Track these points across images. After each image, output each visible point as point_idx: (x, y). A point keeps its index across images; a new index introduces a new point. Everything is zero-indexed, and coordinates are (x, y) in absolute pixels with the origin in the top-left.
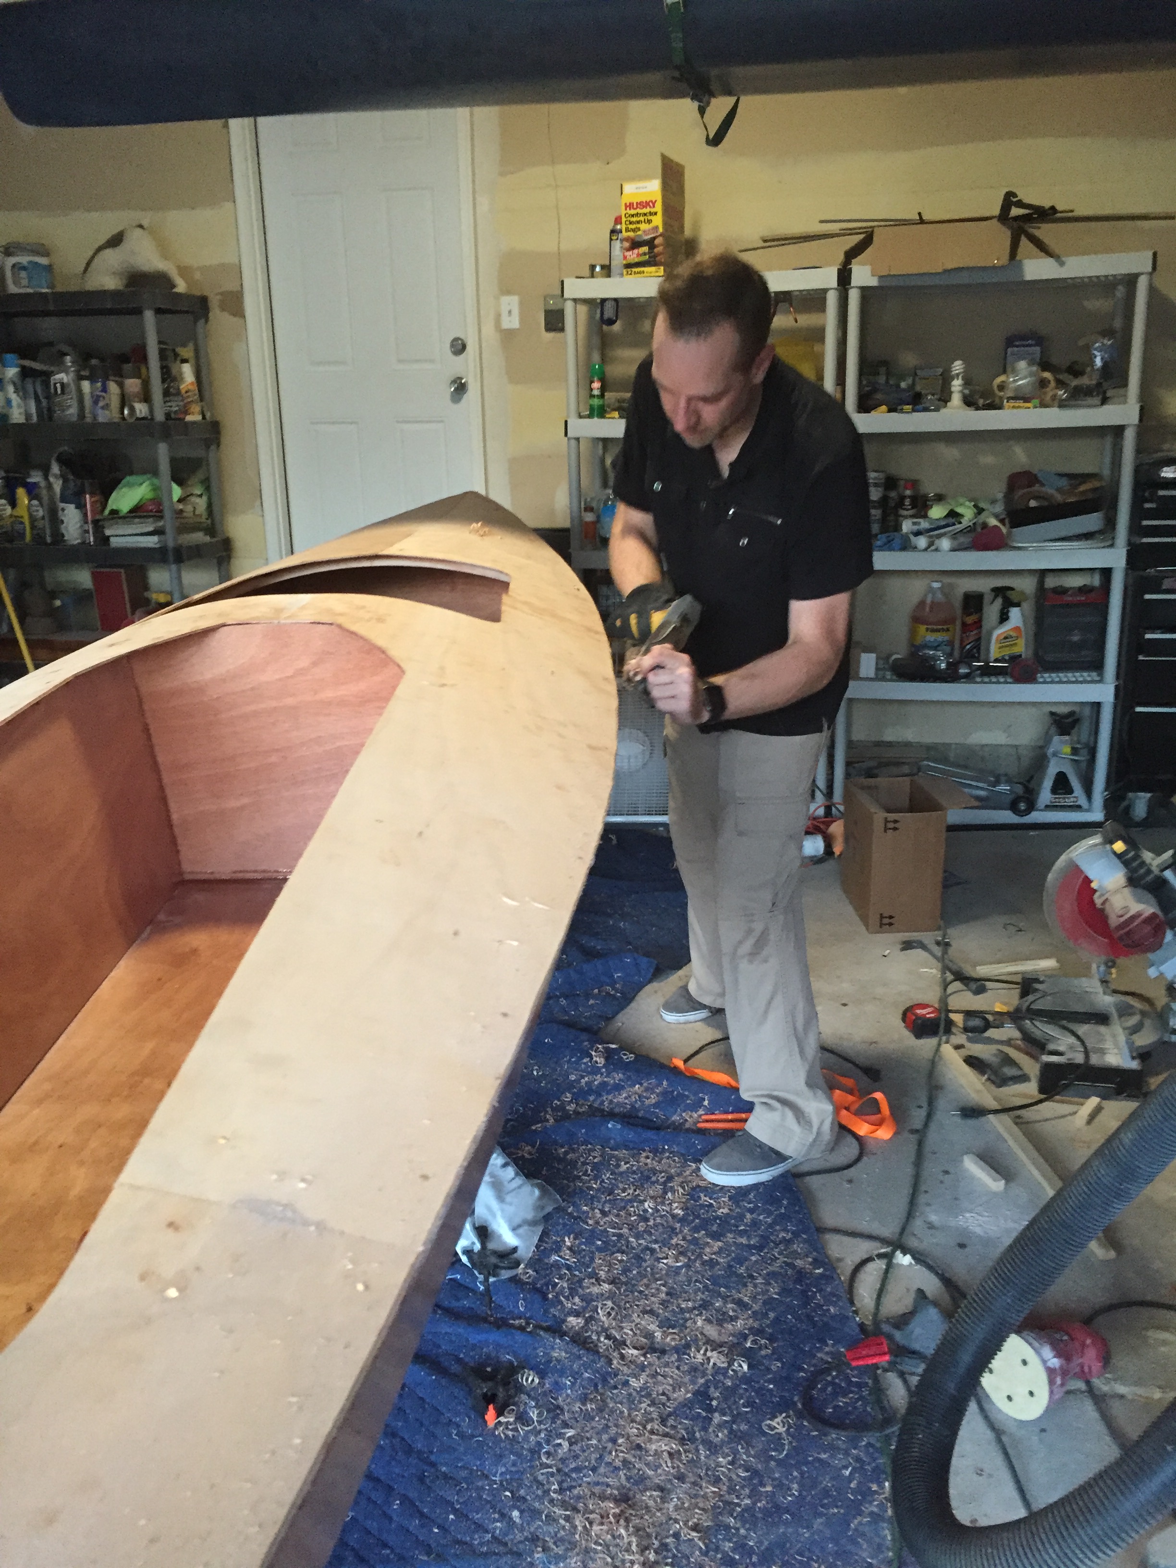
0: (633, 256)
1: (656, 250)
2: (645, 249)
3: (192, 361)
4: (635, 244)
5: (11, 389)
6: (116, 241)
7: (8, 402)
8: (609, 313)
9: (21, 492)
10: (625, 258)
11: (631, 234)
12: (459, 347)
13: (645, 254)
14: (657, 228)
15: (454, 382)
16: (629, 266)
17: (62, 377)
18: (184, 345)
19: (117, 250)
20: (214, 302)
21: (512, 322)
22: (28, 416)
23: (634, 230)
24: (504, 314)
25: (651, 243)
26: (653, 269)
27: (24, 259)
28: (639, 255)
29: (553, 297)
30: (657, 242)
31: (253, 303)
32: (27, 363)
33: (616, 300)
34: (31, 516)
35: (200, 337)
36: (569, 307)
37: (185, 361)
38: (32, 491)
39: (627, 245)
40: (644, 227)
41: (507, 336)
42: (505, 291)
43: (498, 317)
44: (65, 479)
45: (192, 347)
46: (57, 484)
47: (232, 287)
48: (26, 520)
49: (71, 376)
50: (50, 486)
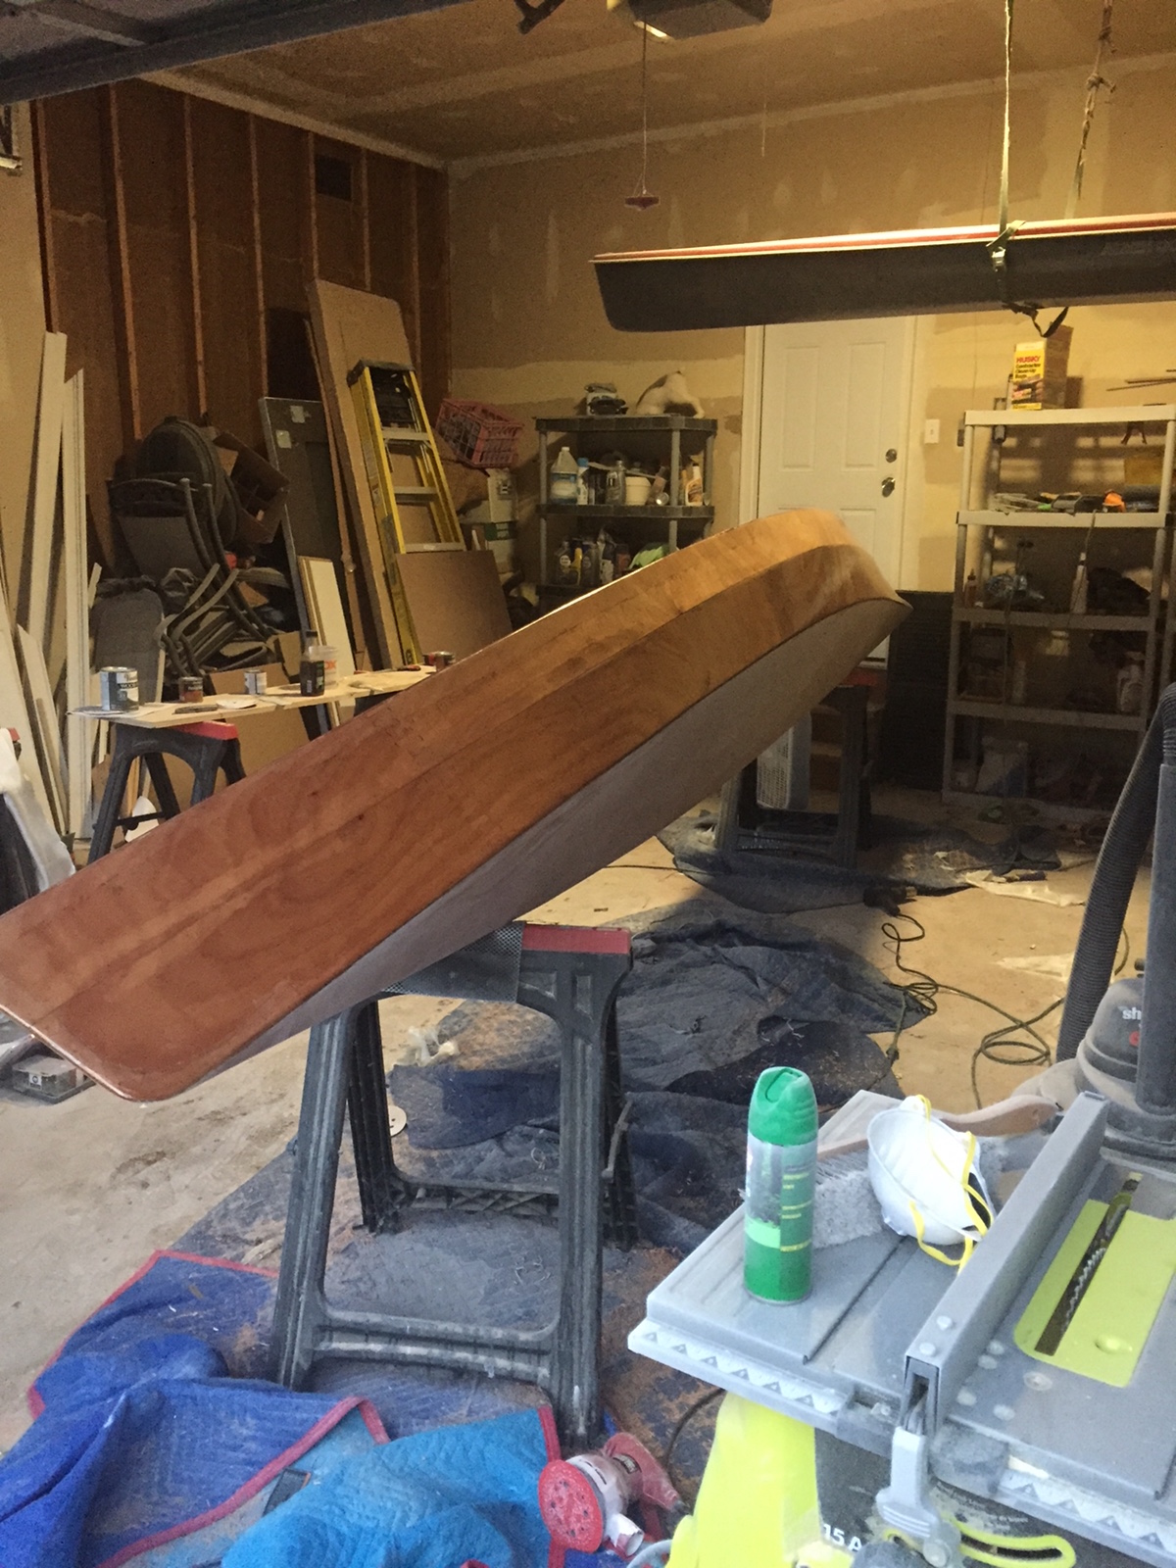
0: (1019, 395)
1: (1037, 391)
2: (1029, 390)
3: (701, 464)
4: (1021, 387)
5: (581, 481)
6: (661, 383)
7: (579, 490)
8: (1000, 434)
9: (579, 551)
10: (1015, 396)
11: (1019, 380)
12: (891, 456)
13: (1028, 394)
14: (1038, 376)
15: (884, 483)
16: (1015, 402)
17: (613, 474)
18: (697, 453)
19: (661, 389)
20: (721, 424)
21: (933, 438)
22: (589, 501)
23: (1023, 377)
24: (928, 433)
25: (1033, 387)
26: (1033, 404)
27: (600, 395)
28: (1024, 394)
30: (1038, 385)
31: (749, 425)
32: (594, 465)
33: (1005, 426)
34: (582, 567)
35: (709, 447)
36: (970, 430)
37: (695, 465)
38: (585, 549)
39: (1016, 387)
40: (1029, 374)
41: (928, 448)
42: (930, 416)
43: (923, 435)
44: (606, 542)
45: (702, 455)
46: (602, 547)
47: (736, 413)
48: (579, 571)
49: (621, 474)
50: (597, 547)
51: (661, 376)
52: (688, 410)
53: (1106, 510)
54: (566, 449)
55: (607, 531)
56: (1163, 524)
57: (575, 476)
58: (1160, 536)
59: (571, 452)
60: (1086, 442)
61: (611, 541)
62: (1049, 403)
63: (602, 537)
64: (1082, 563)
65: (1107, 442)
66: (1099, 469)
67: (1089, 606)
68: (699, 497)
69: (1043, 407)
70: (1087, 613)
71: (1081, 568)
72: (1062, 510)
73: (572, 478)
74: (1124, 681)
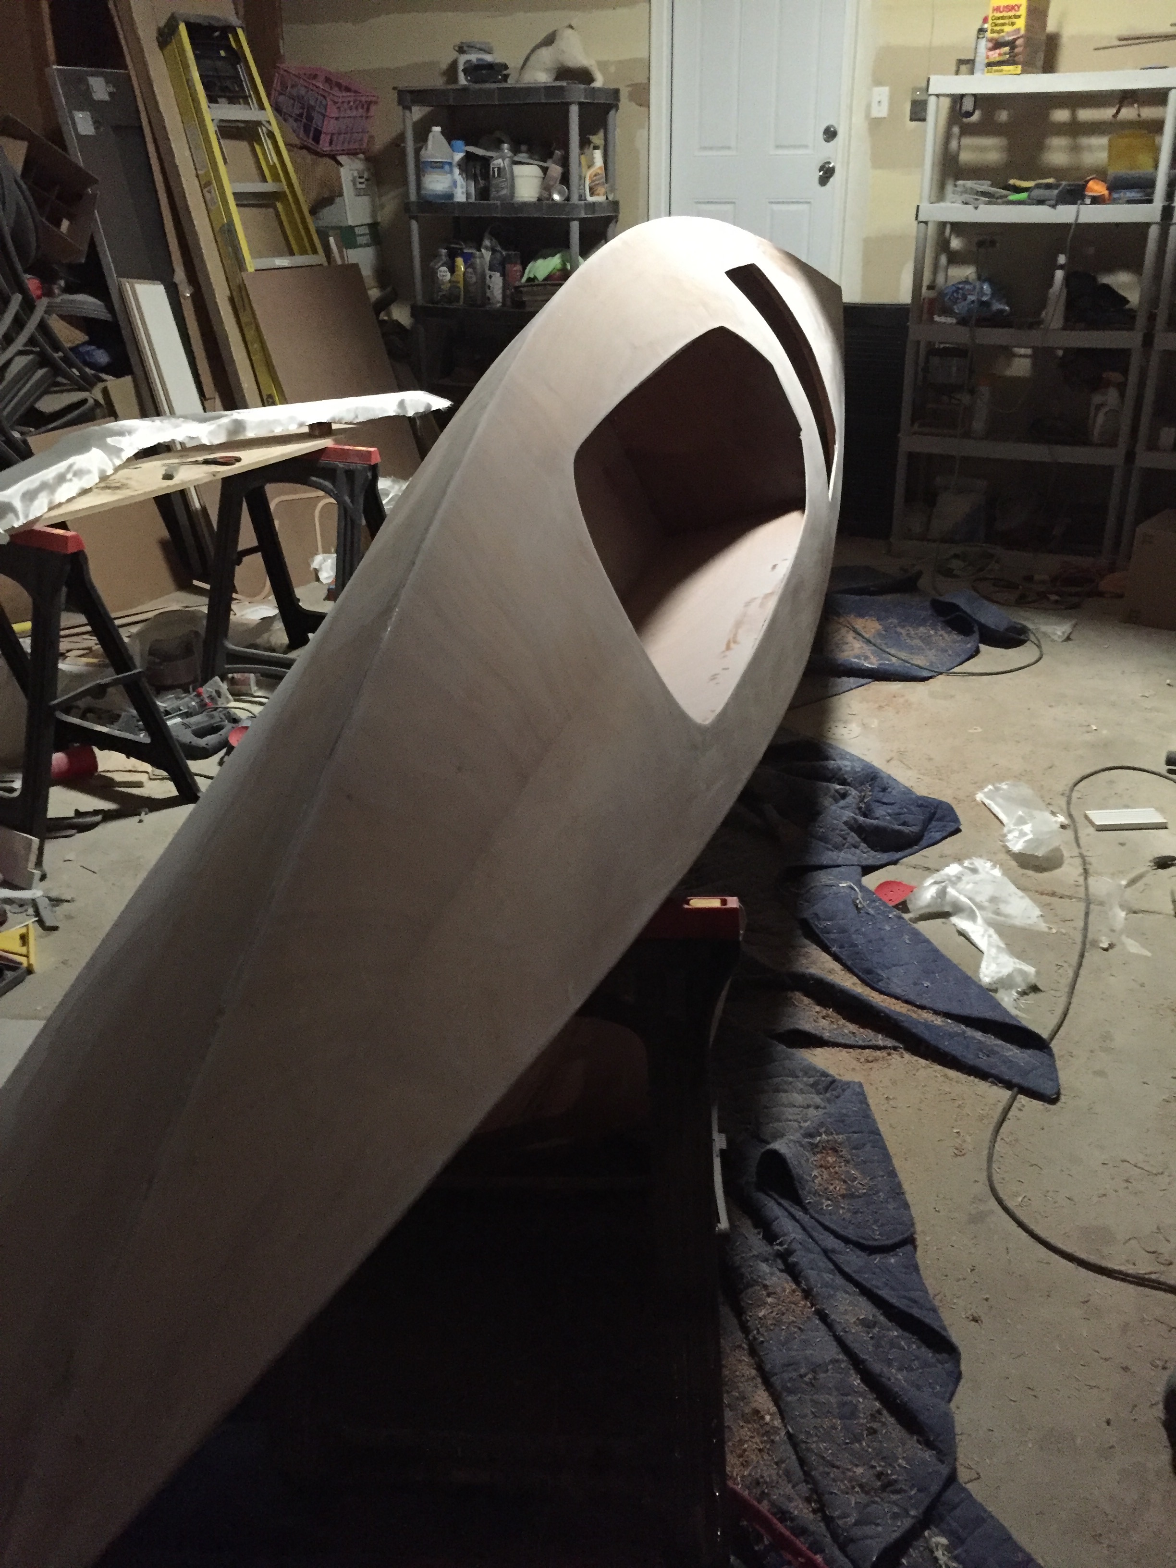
0: (995, 55)
1: (1016, 50)
2: (1007, 49)
3: (602, 147)
4: (997, 45)
5: (457, 171)
6: (549, 40)
7: (455, 183)
8: (968, 105)
9: (460, 261)
10: (988, 57)
11: (995, 35)
12: (830, 134)
13: (1005, 54)
14: (1018, 30)
15: (821, 168)
16: (989, 65)
17: (498, 162)
18: (598, 133)
19: (550, 48)
20: (624, 95)
21: (881, 111)
22: (468, 195)
23: (999, 32)
24: (874, 105)
25: (1012, 44)
26: (1011, 68)
27: (474, 57)
28: (1000, 55)
29: (919, 89)
30: (1018, 42)
31: (657, 96)
32: (472, 149)
33: (975, 95)
34: (465, 280)
35: (610, 124)
36: (932, 101)
37: (595, 148)
38: (467, 258)
39: (990, 45)
40: (1007, 29)
41: (875, 124)
42: (878, 82)
43: (869, 107)
44: (493, 251)
45: (601, 134)
46: (487, 255)
47: (641, 79)
48: (461, 285)
49: (507, 161)
50: (482, 257)
51: (551, 31)
52: (584, 76)
53: (1088, 201)
54: (437, 129)
55: (495, 235)
56: (1157, 218)
57: (450, 164)
58: (1154, 232)
59: (442, 133)
60: (1061, 115)
61: (499, 248)
62: (1029, 67)
63: (487, 243)
64: (1061, 267)
65: (1086, 115)
66: (1075, 149)
67: (1067, 319)
68: (601, 190)
69: (1024, 72)
70: (1064, 328)
71: (1059, 275)
72: (1041, 202)
73: (447, 167)
74: (1099, 407)
